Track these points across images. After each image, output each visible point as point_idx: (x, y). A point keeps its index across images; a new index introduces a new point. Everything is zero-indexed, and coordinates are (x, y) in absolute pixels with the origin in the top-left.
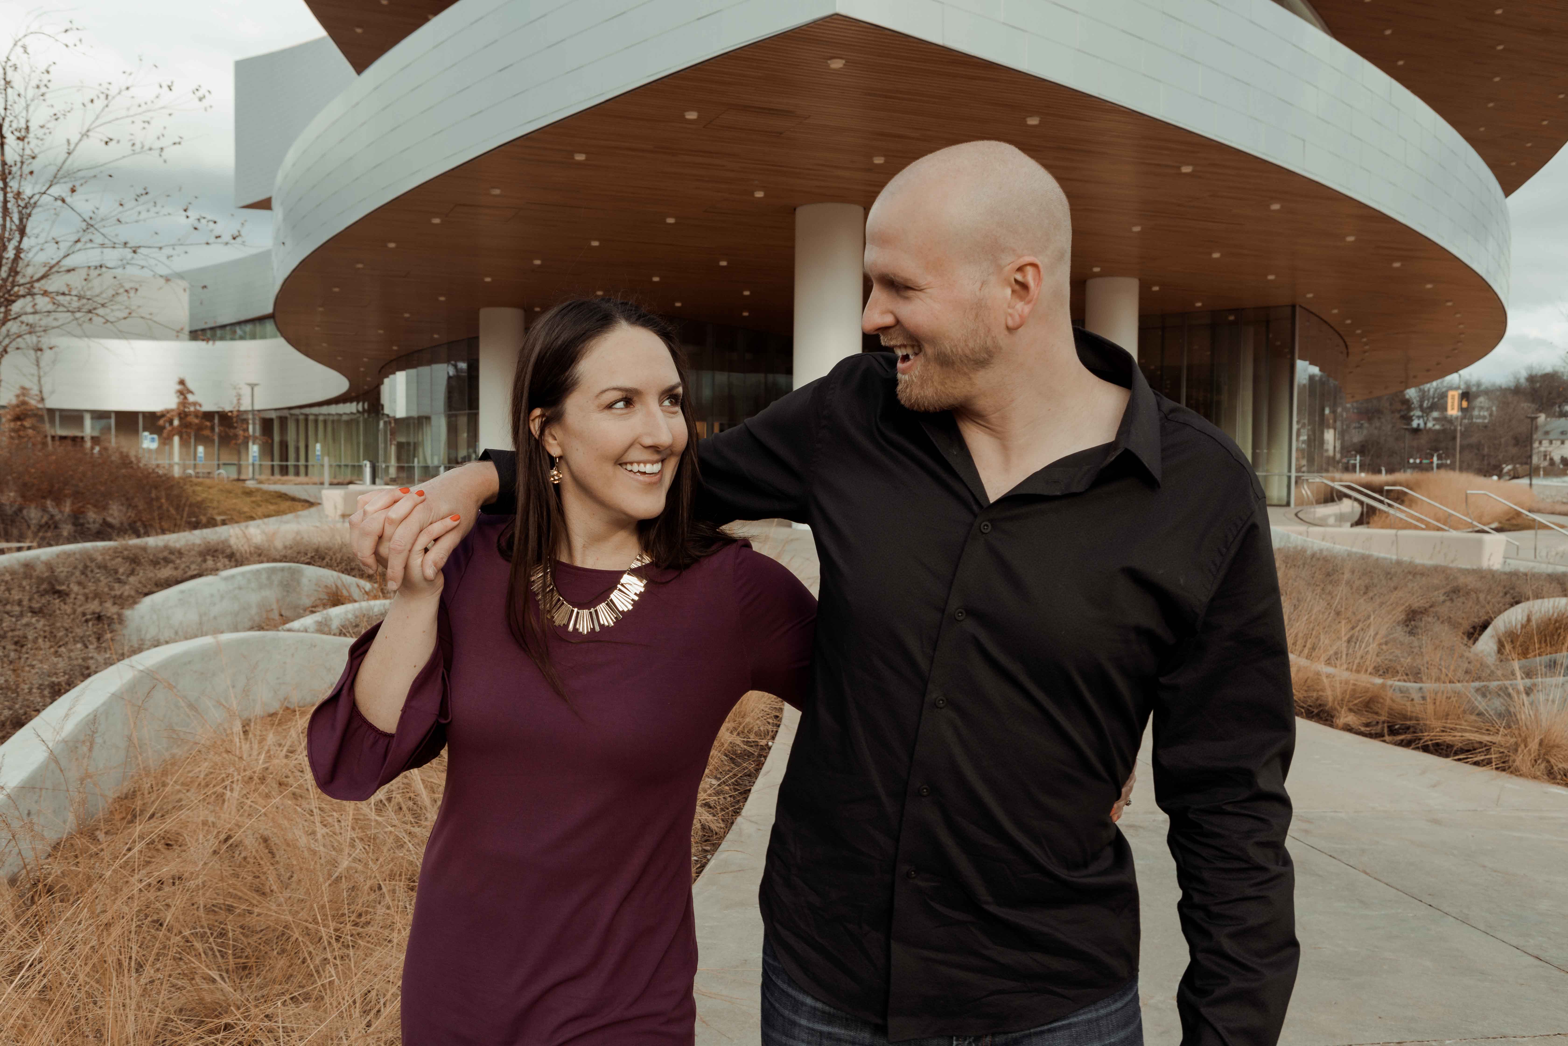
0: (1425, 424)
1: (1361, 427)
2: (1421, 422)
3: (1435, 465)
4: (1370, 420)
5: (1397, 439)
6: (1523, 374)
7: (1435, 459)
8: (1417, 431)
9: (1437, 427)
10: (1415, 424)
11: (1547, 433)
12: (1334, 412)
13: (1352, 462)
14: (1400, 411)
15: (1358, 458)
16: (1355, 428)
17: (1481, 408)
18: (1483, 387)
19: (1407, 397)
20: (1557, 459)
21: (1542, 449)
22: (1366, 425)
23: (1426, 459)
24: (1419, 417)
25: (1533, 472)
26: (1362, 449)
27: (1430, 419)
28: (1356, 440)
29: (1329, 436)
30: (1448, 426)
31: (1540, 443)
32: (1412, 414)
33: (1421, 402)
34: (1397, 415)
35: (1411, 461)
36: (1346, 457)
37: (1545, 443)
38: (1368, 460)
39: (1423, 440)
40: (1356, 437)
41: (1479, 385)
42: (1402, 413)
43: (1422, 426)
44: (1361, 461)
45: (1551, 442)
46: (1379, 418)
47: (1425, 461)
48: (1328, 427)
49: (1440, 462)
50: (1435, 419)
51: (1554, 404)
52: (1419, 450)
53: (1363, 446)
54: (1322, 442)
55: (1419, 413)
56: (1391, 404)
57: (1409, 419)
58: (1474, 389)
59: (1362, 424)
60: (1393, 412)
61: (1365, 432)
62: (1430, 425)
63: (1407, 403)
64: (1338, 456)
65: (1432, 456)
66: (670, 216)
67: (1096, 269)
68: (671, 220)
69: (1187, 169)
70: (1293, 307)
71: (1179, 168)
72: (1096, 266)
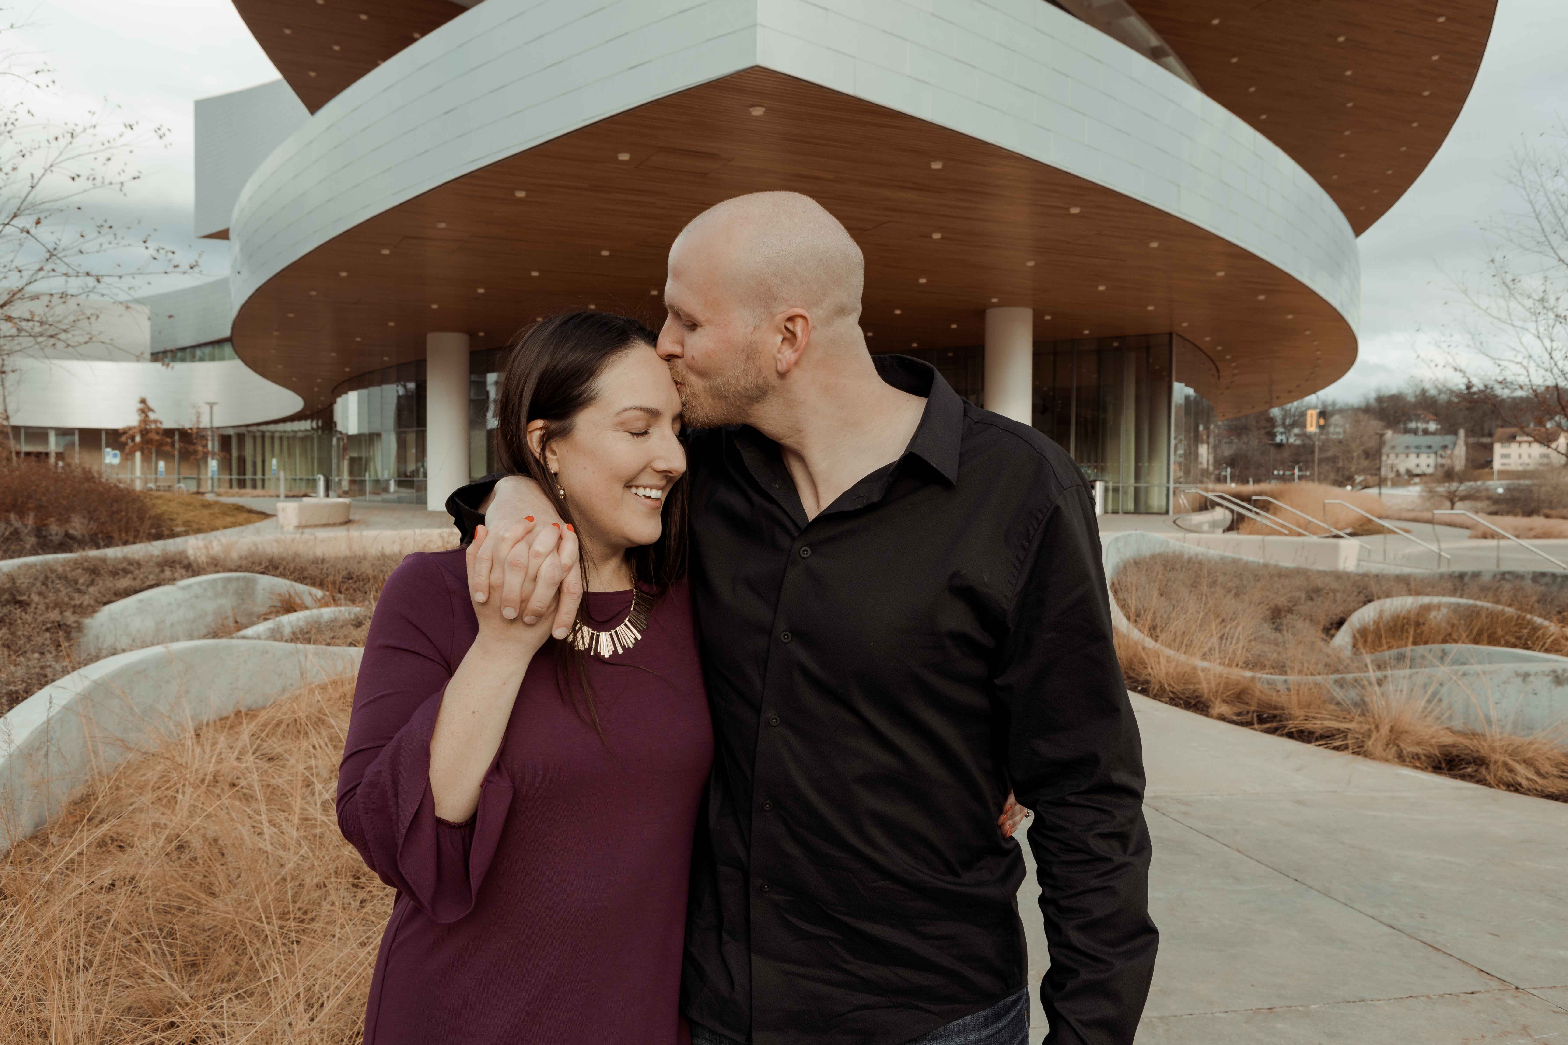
0: (1287, 439)
1: (1231, 442)
2: (1284, 437)
3: (1296, 476)
4: (1239, 435)
5: (1263, 453)
6: (1372, 396)
7: (1296, 471)
8: (1280, 446)
9: (1298, 442)
10: (1278, 439)
11: (1393, 447)
12: (1207, 428)
13: (1223, 473)
14: (1265, 428)
15: (1229, 470)
16: (1226, 443)
17: (1336, 425)
18: (1337, 407)
19: (1271, 415)
20: (1402, 470)
21: (1390, 462)
22: (1235, 440)
23: (1289, 470)
24: (1282, 433)
25: (1381, 483)
26: (1232, 462)
27: (1292, 434)
28: (1227, 454)
29: (1203, 450)
30: (1307, 441)
31: (1388, 456)
32: (1276, 430)
33: (1284, 419)
34: (1263, 432)
35: (1276, 472)
36: (1218, 469)
37: (1392, 456)
38: (1237, 472)
39: (1286, 454)
40: (1227, 451)
41: (1334, 404)
42: (1267, 430)
43: (1285, 441)
44: (1231, 472)
45: (1397, 456)
46: (1247, 435)
47: (1288, 473)
48: (1202, 442)
49: (1300, 473)
50: (1296, 435)
51: (1399, 422)
52: (1282, 463)
53: (1233, 459)
54: (1197, 455)
55: (1281, 430)
56: (1257, 422)
57: (1273, 435)
58: (1330, 408)
59: (1232, 440)
60: (1259, 429)
61: (1234, 447)
62: (1291, 440)
63: (1271, 421)
64: (1211, 468)
65: (1294, 468)
66: (605, 249)
67: (995, 300)
68: (605, 253)
69: (1075, 210)
70: (1171, 335)
71: (1068, 209)
72: (995, 297)
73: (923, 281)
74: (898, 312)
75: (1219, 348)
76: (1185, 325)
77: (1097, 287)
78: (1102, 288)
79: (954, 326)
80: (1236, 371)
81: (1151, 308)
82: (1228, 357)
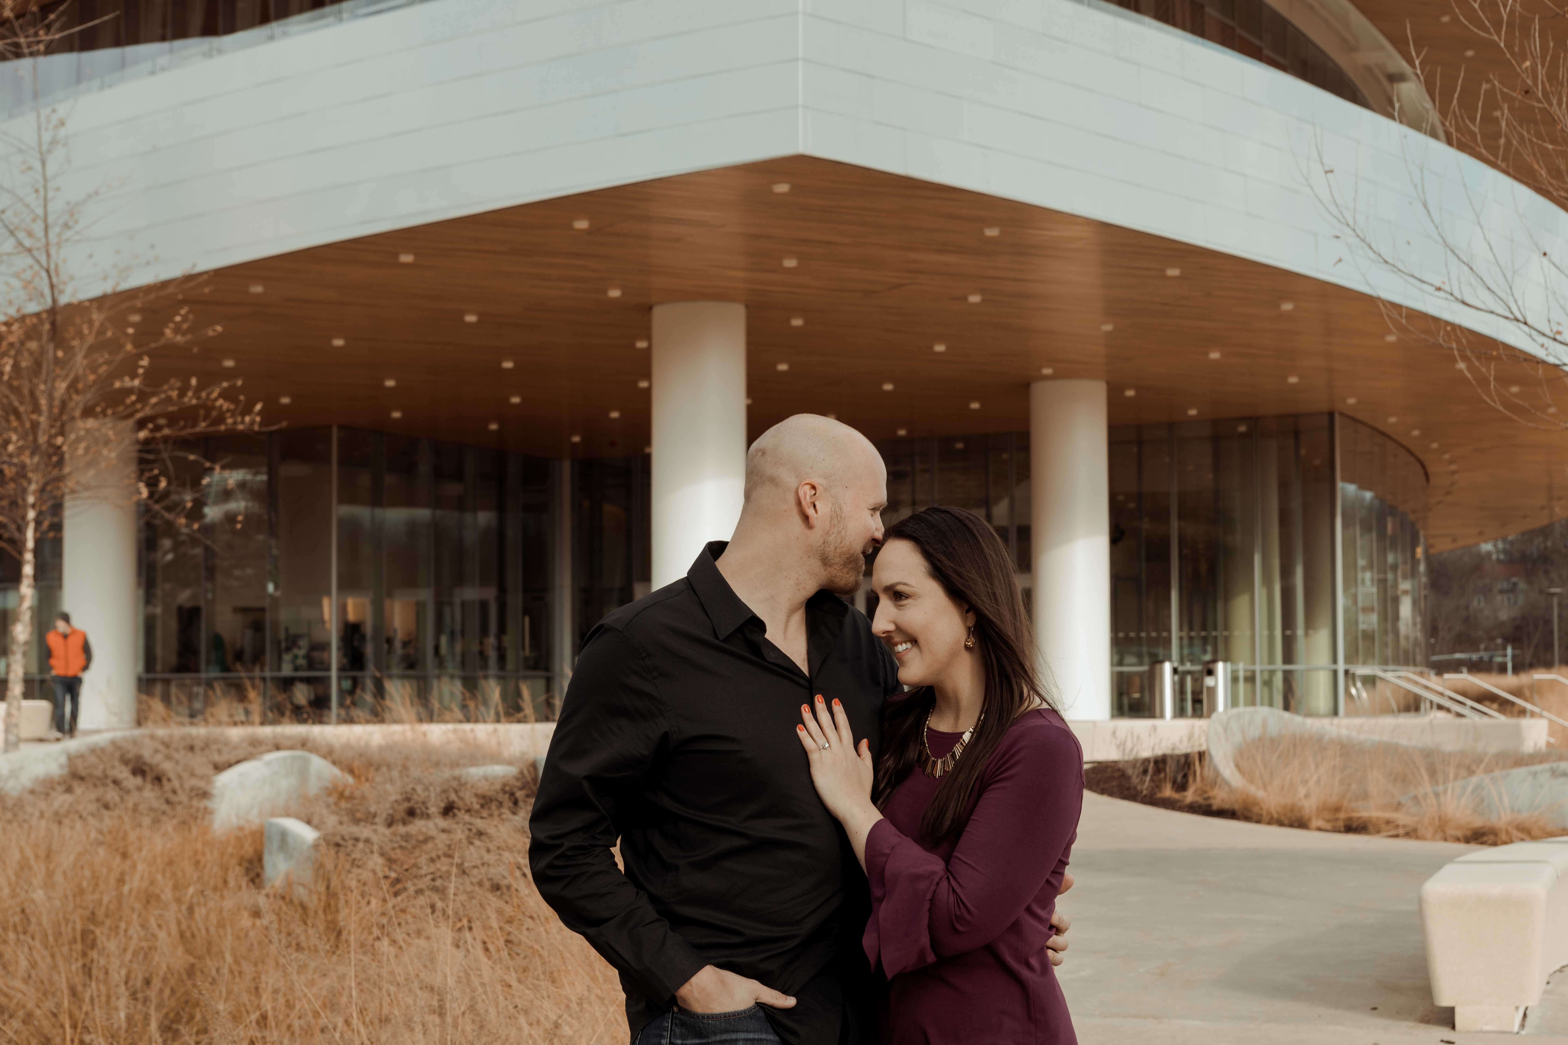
1: (1513, 589)
4: (1529, 575)
13: (1499, 659)
15: (1509, 651)
16: (1501, 592)
22: (1522, 585)
28: (1504, 615)
46: (1547, 572)
53: (1518, 628)
59: (1515, 584)
61: (1521, 600)
66: (471, 312)
67: (1047, 371)
68: (471, 318)
69: (1173, 272)
70: (1331, 415)
71: (1164, 270)
72: (1048, 367)
73: (940, 348)
74: (888, 387)
75: (1416, 433)
76: (1352, 401)
77: (1207, 354)
78: (1215, 355)
79: (975, 406)
80: (1453, 467)
81: (1293, 380)
82: (1435, 446)
